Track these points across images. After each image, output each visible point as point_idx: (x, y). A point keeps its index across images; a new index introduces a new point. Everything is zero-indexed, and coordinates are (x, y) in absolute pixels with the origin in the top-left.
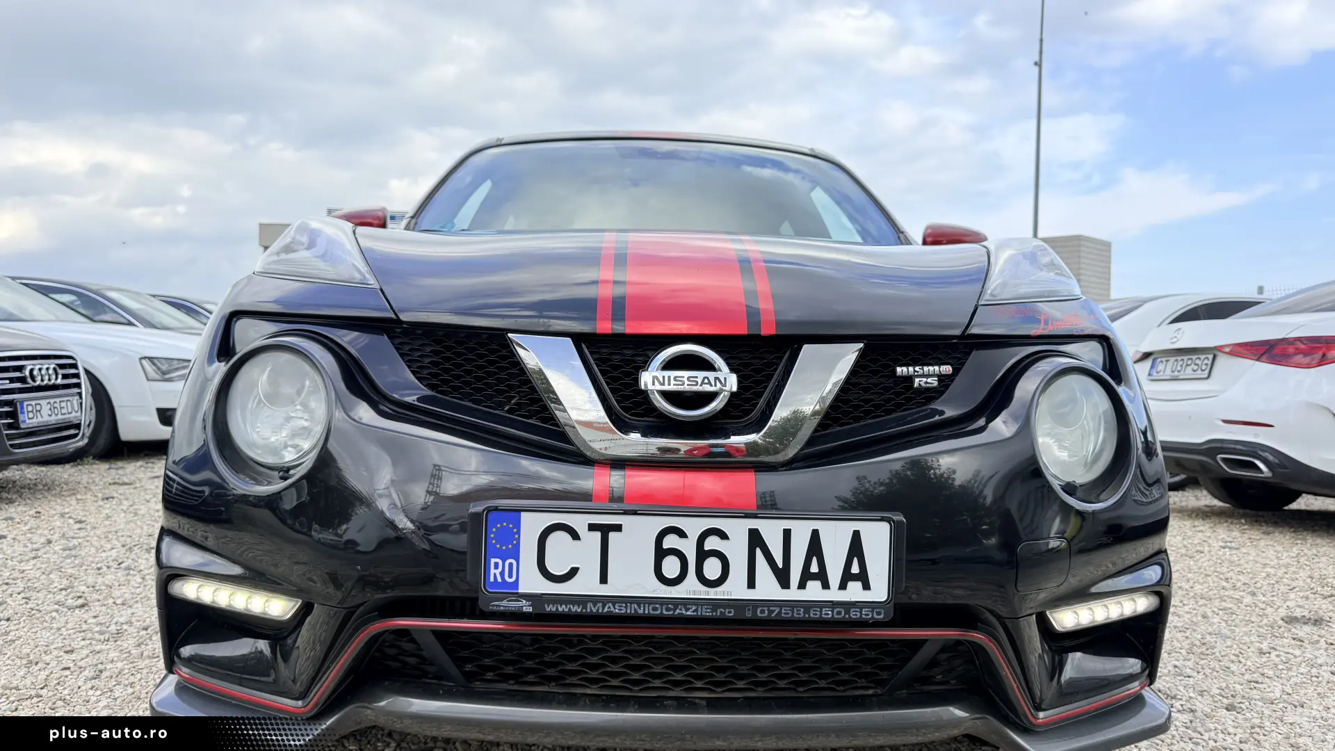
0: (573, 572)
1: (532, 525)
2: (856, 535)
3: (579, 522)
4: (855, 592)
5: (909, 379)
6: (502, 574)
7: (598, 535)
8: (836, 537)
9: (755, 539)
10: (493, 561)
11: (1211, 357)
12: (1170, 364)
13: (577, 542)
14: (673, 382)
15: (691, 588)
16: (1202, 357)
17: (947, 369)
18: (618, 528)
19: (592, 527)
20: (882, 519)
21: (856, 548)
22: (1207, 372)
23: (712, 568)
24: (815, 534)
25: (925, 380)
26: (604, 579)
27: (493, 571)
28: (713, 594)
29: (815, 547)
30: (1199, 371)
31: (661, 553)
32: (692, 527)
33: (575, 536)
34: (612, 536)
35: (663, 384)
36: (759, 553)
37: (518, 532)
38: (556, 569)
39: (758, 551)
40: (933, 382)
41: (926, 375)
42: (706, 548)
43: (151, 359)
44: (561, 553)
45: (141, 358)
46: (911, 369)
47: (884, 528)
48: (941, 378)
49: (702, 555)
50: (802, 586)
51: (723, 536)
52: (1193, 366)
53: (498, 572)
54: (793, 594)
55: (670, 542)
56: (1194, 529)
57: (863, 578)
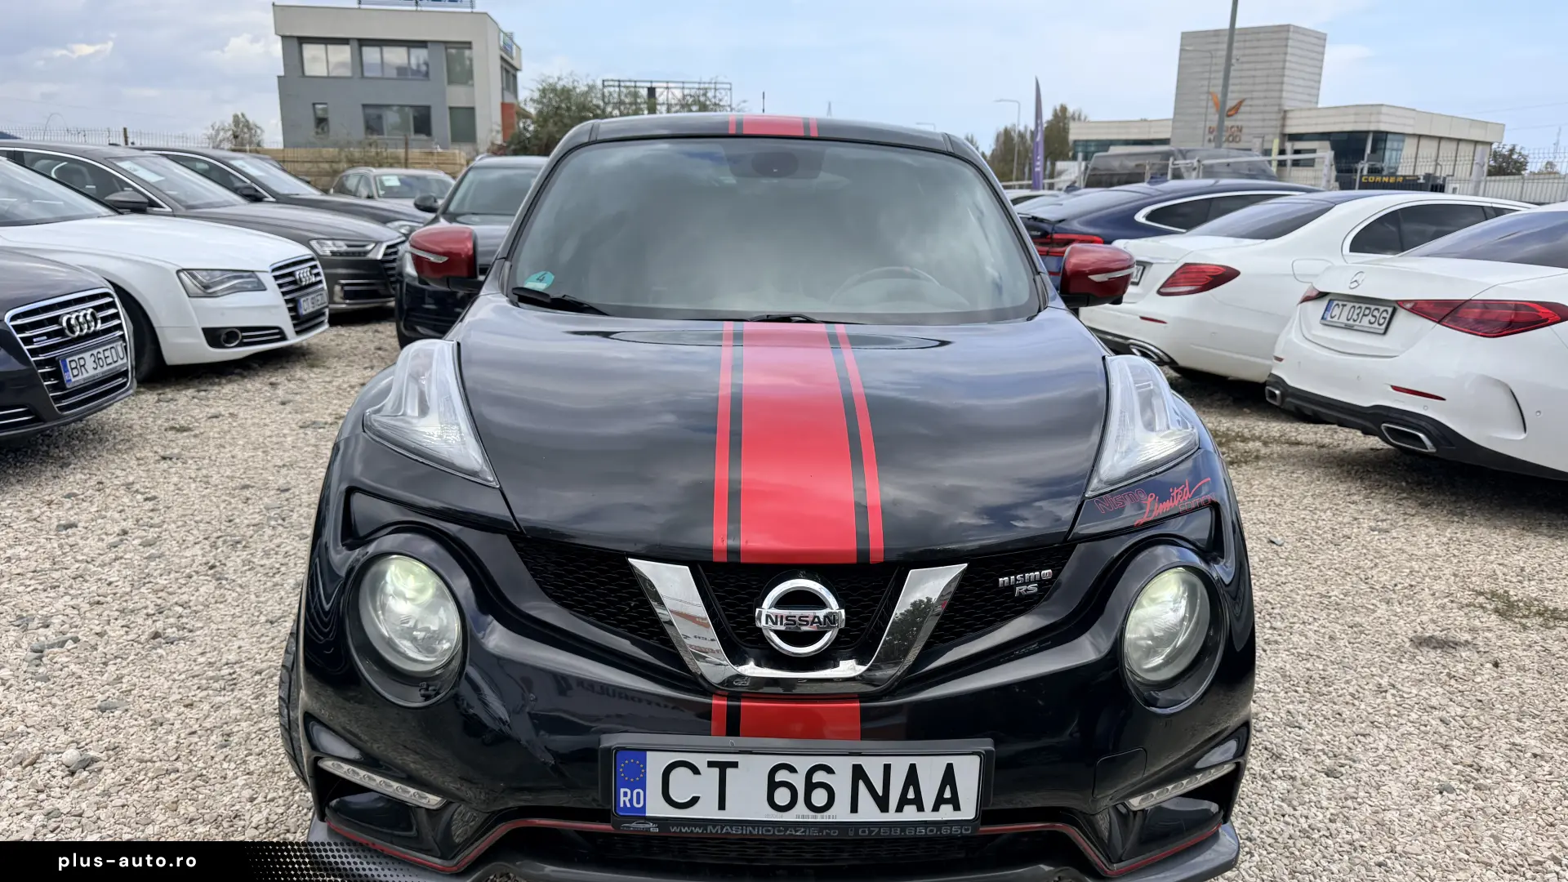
0: (695, 800)
1: (656, 763)
2: (950, 767)
3: (700, 760)
4: (947, 813)
5: (1011, 588)
6: (631, 801)
7: (716, 771)
8: (930, 771)
9: (858, 773)
10: (622, 790)
11: (1390, 310)
12: (1347, 309)
13: (697, 776)
14: (785, 622)
15: (800, 813)
16: (1382, 309)
17: (1047, 573)
18: (735, 765)
19: (711, 764)
20: (973, 754)
21: (949, 777)
22: (1384, 326)
23: (819, 797)
24: (913, 768)
25: (1024, 588)
26: (722, 806)
27: (622, 798)
28: (820, 818)
29: (912, 777)
30: (1376, 325)
31: (773, 786)
32: (803, 764)
33: (696, 771)
34: (729, 771)
35: (775, 623)
36: (862, 785)
37: (645, 768)
38: (679, 797)
39: (861, 785)
40: (1033, 588)
41: (1026, 582)
42: (814, 781)
43: (189, 271)
44: (683, 785)
45: (178, 272)
46: (1013, 577)
47: (975, 761)
48: (1041, 582)
49: (810, 786)
50: (899, 809)
51: (829, 770)
52: (1370, 317)
53: (627, 799)
54: (891, 816)
55: (781, 776)
56: (1348, 499)
57: (954, 801)
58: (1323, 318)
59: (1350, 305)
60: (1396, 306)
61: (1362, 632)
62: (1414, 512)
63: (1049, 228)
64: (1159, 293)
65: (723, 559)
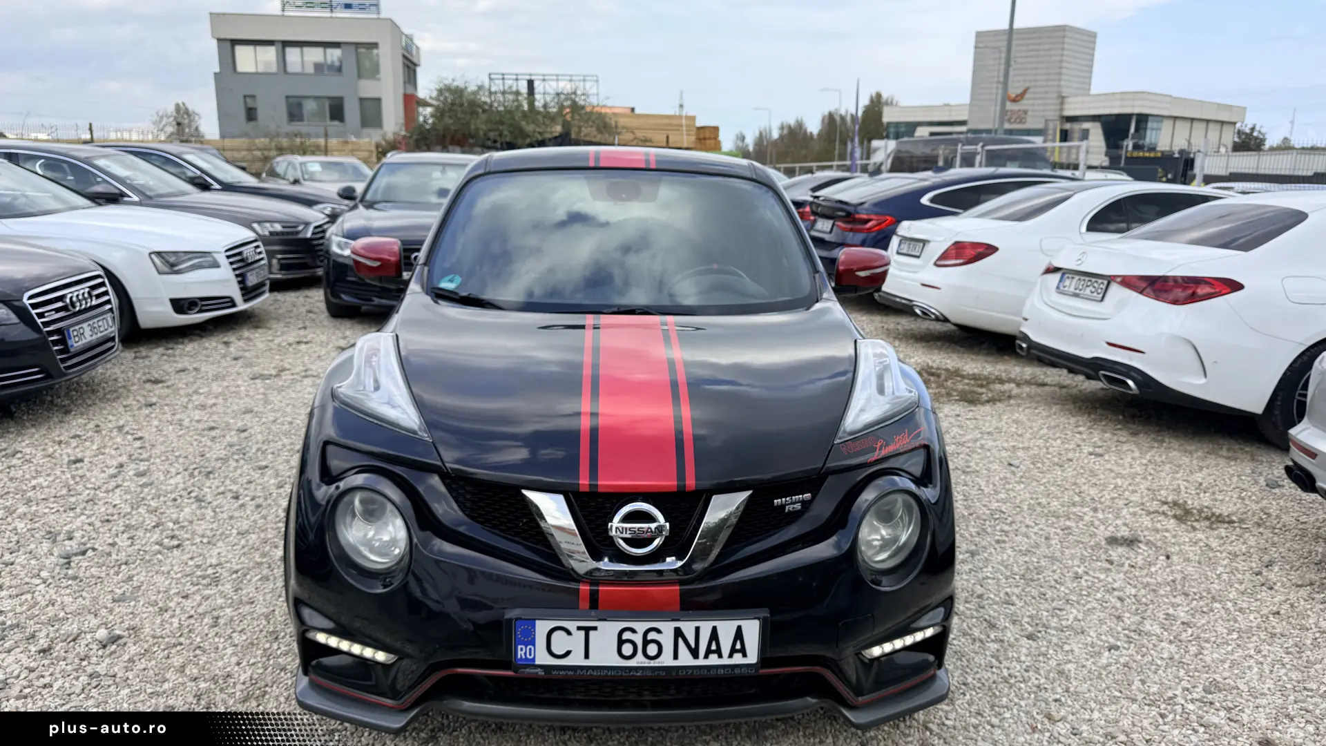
0: (568, 653)
1: (542, 627)
2: (739, 629)
3: (571, 625)
4: (738, 659)
5: (783, 507)
6: (525, 654)
8: (727, 629)
9: (678, 633)
10: (519, 647)
11: (1106, 282)
12: (1075, 281)
13: (570, 637)
14: (628, 532)
15: (639, 661)
16: (1100, 281)
17: (807, 496)
18: (595, 628)
19: (579, 628)
20: (755, 618)
21: (739, 635)
22: (1101, 296)
23: (652, 650)
24: (714, 629)
25: (793, 506)
26: (587, 656)
27: (519, 652)
28: (653, 663)
29: (714, 635)
30: (1095, 294)
31: (621, 642)
32: (641, 627)
33: (569, 633)
34: (592, 633)
35: (622, 533)
36: (680, 641)
37: (534, 631)
38: (558, 650)
39: (680, 639)
40: (798, 506)
41: (792, 503)
42: (649, 638)
43: (159, 254)
44: (560, 643)
45: (150, 254)
46: (784, 500)
47: (756, 623)
48: (803, 502)
49: (646, 642)
50: (706, 657)
51: (659, 631)
52: (1091, 288)
53: (523, 653)
54: (701, 662)
57: (743, 652)
58: (1058, 288)
59: (1077, 277)
60: (1110, 279)
61: (1070, 534)
62: (1124, 440)
63: (851, 209)
64: (935, 264)
65: (587, 490)
